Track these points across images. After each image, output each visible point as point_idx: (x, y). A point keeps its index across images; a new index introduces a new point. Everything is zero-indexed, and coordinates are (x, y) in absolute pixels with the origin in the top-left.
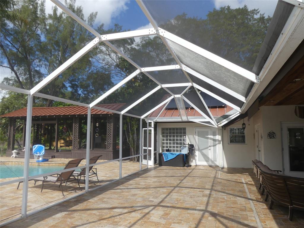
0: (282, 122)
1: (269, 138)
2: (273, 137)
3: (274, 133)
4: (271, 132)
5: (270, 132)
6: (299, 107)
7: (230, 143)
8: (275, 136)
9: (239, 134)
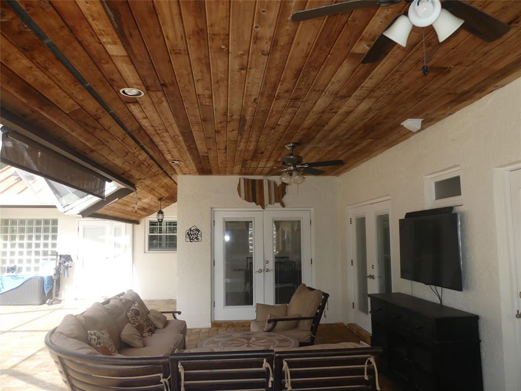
0: (214, 209)
1: (189, 240)
2: (197, 238)
3: (198, 231)
4: (192, 229)
5: (190, 229)
6: (244, 179)
7: (149, 250)
8: (199, 237)
9: (167, 233)
